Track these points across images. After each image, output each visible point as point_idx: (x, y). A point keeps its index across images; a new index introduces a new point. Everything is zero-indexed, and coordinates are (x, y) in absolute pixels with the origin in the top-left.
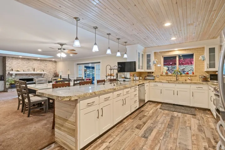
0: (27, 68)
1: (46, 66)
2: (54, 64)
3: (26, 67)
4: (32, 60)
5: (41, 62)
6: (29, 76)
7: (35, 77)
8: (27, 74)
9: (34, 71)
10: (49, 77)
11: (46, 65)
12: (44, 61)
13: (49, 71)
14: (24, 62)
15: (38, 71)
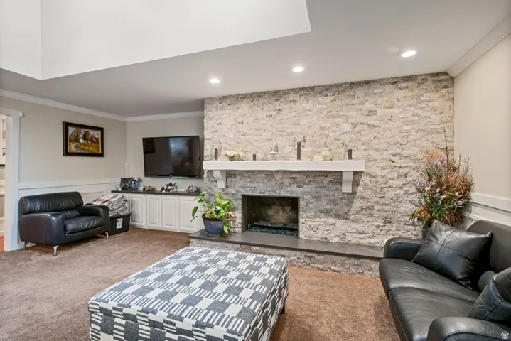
0: (269, 140)
1: (371, 120)
2: (434, 99)
3: (269, 135)
4: (293, 97)
5: (342, 101)
6: (281, 185)
7: (306, 188)
8: (270, 174)
9: (299, 158)
10: (391, 194)
11: (371, 113)
12: (359, 92)
13: (387, 155)
14: (261, 115)
15: (318, 158)
